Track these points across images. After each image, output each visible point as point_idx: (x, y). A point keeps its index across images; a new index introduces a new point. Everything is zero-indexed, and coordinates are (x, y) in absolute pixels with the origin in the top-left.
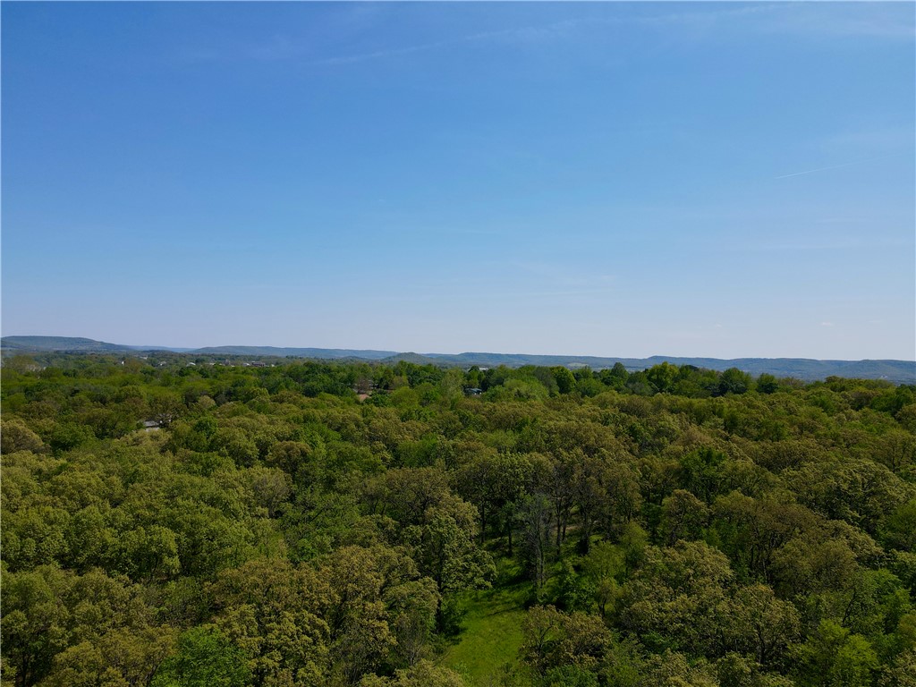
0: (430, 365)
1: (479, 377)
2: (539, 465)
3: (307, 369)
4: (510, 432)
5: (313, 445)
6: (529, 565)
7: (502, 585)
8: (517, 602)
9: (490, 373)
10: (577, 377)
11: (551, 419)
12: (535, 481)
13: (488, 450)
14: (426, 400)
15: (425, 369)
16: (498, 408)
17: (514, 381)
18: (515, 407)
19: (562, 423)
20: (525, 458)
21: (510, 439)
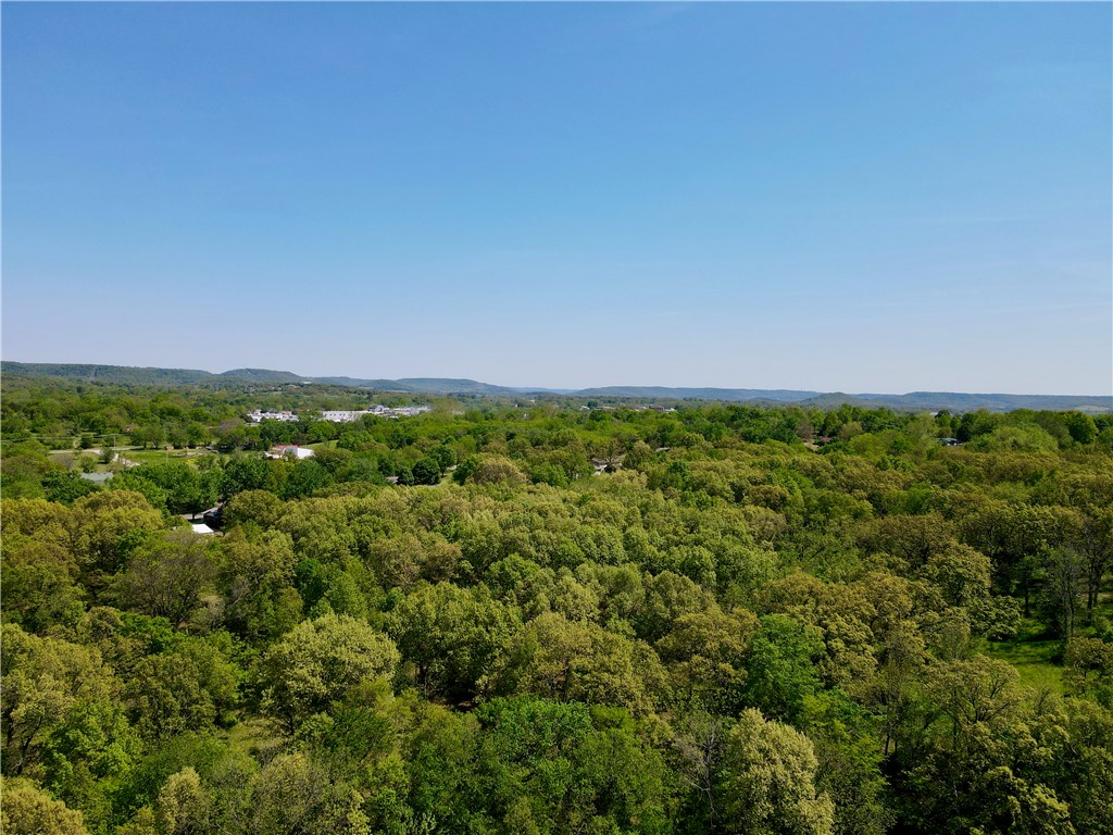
0: (882, 409)
1: (953, 424)
2: (1065, 519)
3: (732, 413)
4: (1021, 484)
5: (791, 490)
6: (1055, 624)
7: (1023, 641)
8: (1042, 656)
9: (968, 418)
10: (1100, 424)
11: (1074, 472)
12: (1059, 534)
13: (996, 502)
14: (896, 449)
15: (877, 414)
16: (999, 457)
17: (1007, 429)
18: (1023, 457)
19: (1092, 477)
20: (1047, 511)
21: (1022, 492)
